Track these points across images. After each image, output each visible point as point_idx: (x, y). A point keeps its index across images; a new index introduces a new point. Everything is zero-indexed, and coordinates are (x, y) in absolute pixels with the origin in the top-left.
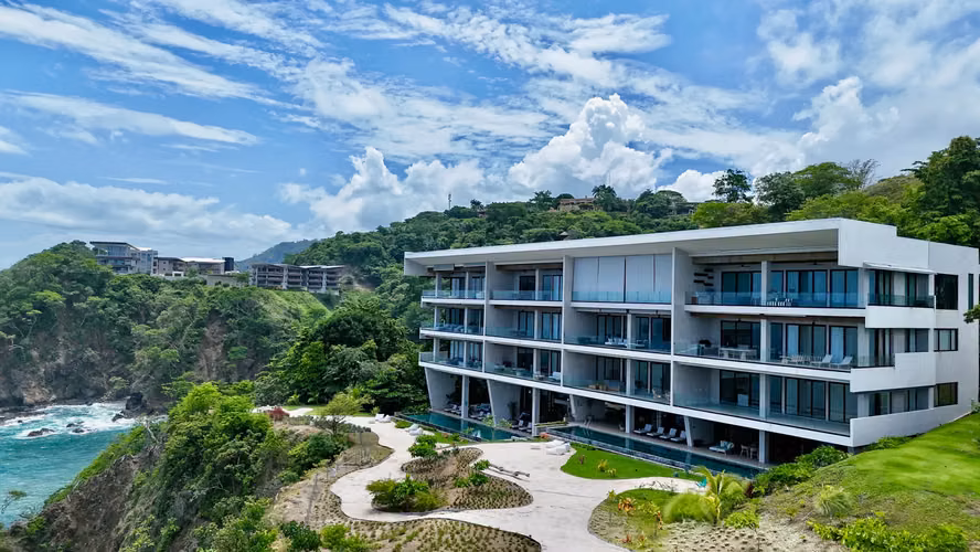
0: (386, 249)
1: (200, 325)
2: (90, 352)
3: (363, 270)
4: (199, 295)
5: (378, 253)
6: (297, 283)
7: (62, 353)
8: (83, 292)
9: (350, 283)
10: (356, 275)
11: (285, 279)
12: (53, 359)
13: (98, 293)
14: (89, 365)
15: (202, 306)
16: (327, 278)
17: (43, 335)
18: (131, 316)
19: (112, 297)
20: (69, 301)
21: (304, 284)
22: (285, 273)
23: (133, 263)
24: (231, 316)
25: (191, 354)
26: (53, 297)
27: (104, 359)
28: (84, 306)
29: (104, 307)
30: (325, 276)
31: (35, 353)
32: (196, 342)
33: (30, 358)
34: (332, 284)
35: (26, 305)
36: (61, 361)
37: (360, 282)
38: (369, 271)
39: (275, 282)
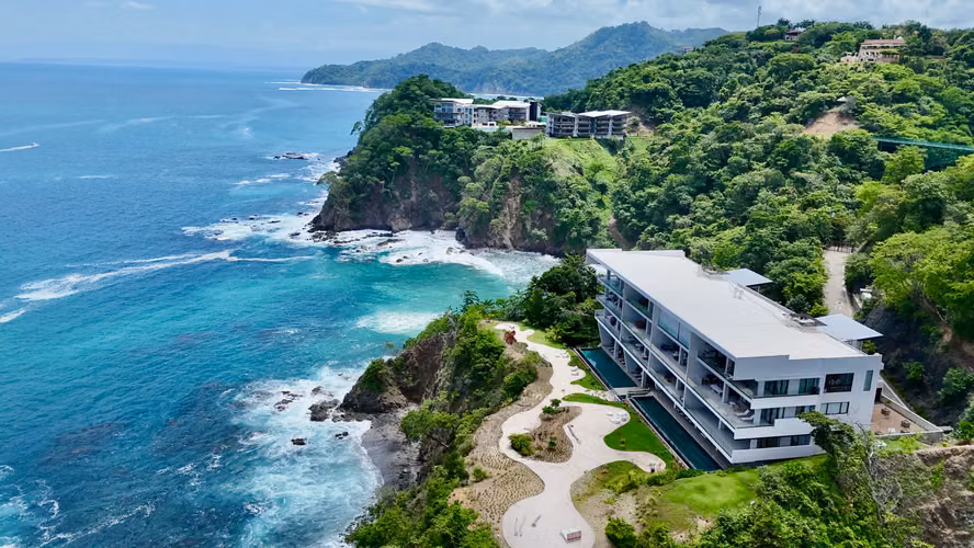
0: (674, 87)
1: (504, 179)
2: (432, 194)
3: (649, 111)
4: (505, 152)
5: (665, 94)
6: (587, 131)
7: (414, 193)
8: (425, 147)
9: (635, 124)
10: (641, 116)
11: (576, 127)
12: (409, 198)
13: (435, 147)
14: (431, 202)
15: (506, 164)
16: (614, 124)
17: (401, 179)
18: (458, 165)
19: (444, 150)
20: (417, 153)
21: (592, 131)
22: (576, 122)
23: (459, 117)
24: (527, 173)
25: (498, 204)
26: (406, 151)
27: (440, 197)
28: (426, 158)
29: (440, 158)
30: (611, 122)
31: (397, 193)
32: (501, 194)
33: (394, 197)
34: (617, 129)
35: (390, 158)
36: (413, 199)
37: (645, 123)
38: (655, 112)
39: (568, 131)
